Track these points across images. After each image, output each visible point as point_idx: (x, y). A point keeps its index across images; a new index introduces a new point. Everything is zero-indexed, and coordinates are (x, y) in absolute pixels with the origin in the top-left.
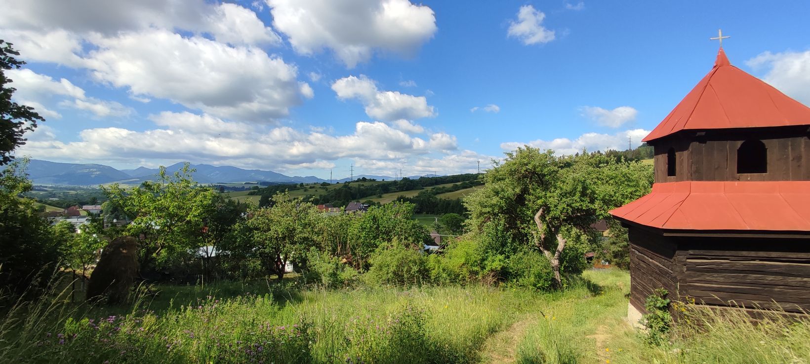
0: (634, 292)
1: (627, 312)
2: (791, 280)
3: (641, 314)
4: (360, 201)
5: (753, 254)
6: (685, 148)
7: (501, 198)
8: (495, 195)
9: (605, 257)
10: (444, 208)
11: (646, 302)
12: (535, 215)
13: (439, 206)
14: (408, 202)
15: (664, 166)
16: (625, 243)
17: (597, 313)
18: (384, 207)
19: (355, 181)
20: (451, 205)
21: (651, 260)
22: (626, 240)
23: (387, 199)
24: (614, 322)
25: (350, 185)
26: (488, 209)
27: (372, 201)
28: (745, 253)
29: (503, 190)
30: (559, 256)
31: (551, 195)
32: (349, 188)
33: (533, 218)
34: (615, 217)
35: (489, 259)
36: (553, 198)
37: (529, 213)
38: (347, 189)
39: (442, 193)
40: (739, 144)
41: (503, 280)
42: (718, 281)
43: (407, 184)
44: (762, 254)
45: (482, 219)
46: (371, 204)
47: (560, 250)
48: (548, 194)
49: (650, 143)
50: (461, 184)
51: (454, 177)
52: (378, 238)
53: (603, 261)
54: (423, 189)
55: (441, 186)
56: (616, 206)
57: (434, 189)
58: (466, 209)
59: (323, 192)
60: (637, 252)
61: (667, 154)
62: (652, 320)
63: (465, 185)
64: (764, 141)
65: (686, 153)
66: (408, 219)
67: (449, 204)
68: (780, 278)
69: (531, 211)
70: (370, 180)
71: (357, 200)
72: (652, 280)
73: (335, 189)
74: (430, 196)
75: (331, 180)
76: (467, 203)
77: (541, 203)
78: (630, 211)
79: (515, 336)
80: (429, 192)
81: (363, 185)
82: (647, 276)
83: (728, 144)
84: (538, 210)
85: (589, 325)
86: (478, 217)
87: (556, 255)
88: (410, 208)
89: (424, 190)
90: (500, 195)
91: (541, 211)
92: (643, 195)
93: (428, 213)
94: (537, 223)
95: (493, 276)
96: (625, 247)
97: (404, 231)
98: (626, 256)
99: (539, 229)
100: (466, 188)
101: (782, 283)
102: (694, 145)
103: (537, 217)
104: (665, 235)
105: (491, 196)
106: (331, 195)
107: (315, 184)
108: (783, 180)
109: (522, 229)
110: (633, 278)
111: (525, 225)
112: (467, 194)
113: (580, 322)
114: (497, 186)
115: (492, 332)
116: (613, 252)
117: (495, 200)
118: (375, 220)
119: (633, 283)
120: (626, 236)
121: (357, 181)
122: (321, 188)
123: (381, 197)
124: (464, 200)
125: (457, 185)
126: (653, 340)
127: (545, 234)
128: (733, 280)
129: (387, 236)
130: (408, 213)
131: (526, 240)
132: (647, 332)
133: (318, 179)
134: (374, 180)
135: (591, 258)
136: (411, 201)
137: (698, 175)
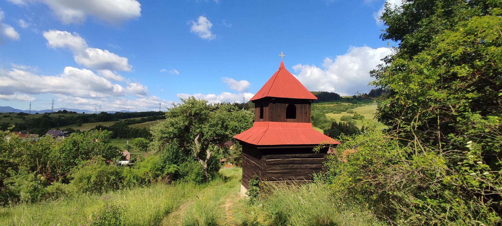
0: (244, 179)
1: (240, 190)
2: (303, 166)
3: (246, 189)
4: (60, 128)
5: (290, 155)
6: (267, 106)
7: (175, 128)
8: (171, 126)
9: (230, 161)
10: (134, 134)
11: (249, 183)
12: (195, 138)
13: (130, 133)
14: (106, 130)
15: (258, 114)
16: (240, 153)
17: (226, 192)
18: (84, 134)
19: (55, 113)
20: (140, 132)
21: (252, 161)
22: (240, 151)
23: (86, 128)
24: (234, 196)
25: (50, 116)
26: (166, 135)
27: (72, 129)
28: (287, 155)
29: (177, 123)
30: (208, 162)
31: (204, 126)
32: (49, 118)
33: (194, 141)
34: (237, 139)
35: (167, 167)
36: (206, 128)
37: (192, 137)
38: (47, 118)
39: (133, 124)
40: (287, 105)
41: (174, 180)
42: (278, 169)
43: (105, 117)
44: (293, 155)
45: (162, 141)
46: (70, 131)
47: (208, 159)
48: (203, 126)
49: (253, 101)
50: (147, 118)
51: (142, 113)
52: (78, 158)
53: (229, 163)
54: (118, 120)
55: (132, 119)
56: (237, 133)
57: (127, 121)
58: (151, 135)
59: (20, 121)
60: (246, 157)
61: (260, 108)
62: (251, 191)
63: (150, 119)
64: (295, 105)
65: (267, 108)
66: (105, 142)
67: (138, 132)
68: (299, 165)
69: (193, 136)
70: (71, 112)
71: (56, 128)
72: (252, 171)
73: (33, 119)
74: (123, 126)
75: (30, 111)
76: (152, 131)
77: (198, 132)
78: (243, 136)
79: (181, 214)
80: (122, 123)
81: (63, 116)
82: (250, 169)
83: (283, 105)
84: (197, 135)
85: (222, 200)
86: (159, 140)
87: (206, 161)
88: (107, 134)
89: (118, 122)
90: (175, 126)
91: (198, 136)
92: (250, 128)
93: (121, 138)
94: (196, 143)
95: (168, 178)
96: (240, 155)
97: (102, 151)
98: (240, 160)
99: (197, 146)
100: (151, 120)
101: (299, 168)
102: (271, 104)
103: (196, 140)
104: (258, 148)
105: (169, 126)
106: (29, 123)
107: (10, 113)
108: (301, 122)
109: (187, 147)
110: (243, 171)
111: (189, 145)
112: (153, 125)
113: (218, 199)
114: (173, 120)
115: (167, 214)
116: (234, 158)
117: (171, 129)
118: (76, 144)
119: (244, 174)
120: (241, 149)
121: (57, 113)
122: (17, 117)
123: (80, 126)
124: (151, 128)
125: (144, 119)
126: (251, 202)
127: (200, 150)
128: (283, 168)
129: (87, 155)
130: (106, 138)
131: (190, 154)
132: (249, 198)
133: (14, 110)
134: (75, 113)
135: (223, 162)
136: (109, 129)
137: (272, 119)
